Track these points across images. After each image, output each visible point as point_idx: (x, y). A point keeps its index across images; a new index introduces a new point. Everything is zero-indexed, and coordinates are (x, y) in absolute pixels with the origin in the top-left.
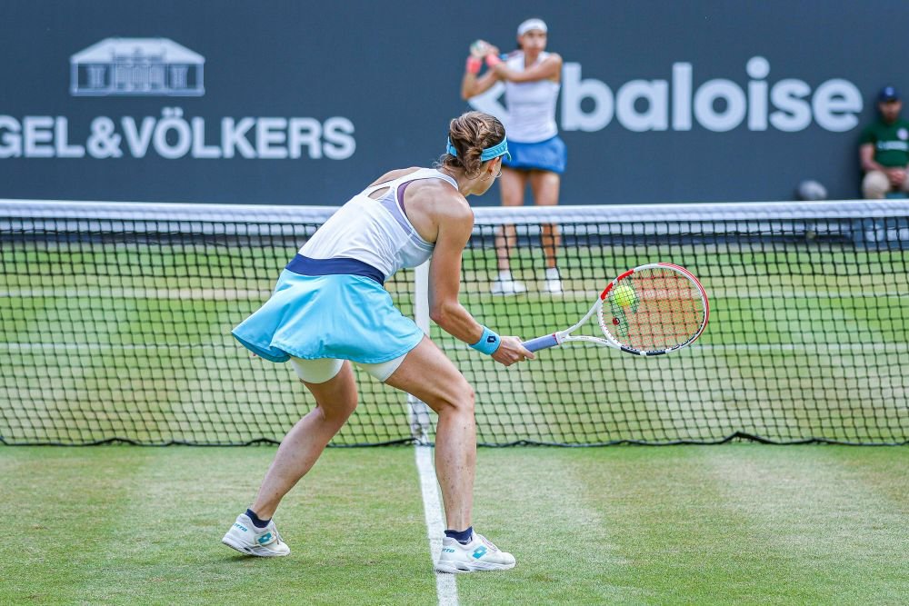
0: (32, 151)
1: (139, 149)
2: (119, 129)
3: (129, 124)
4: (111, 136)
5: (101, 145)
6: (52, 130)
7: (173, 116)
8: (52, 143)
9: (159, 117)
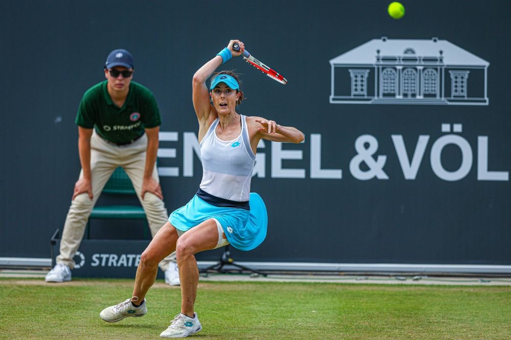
0: (278, 172)
1: (410, 172)
2: (386, 148)
3: (398, 141)
4: (375, 157)
5: (364, 167)
6: (306, 148)
7: (452, 132)
8: (304, 163)
9: (436, 134)
